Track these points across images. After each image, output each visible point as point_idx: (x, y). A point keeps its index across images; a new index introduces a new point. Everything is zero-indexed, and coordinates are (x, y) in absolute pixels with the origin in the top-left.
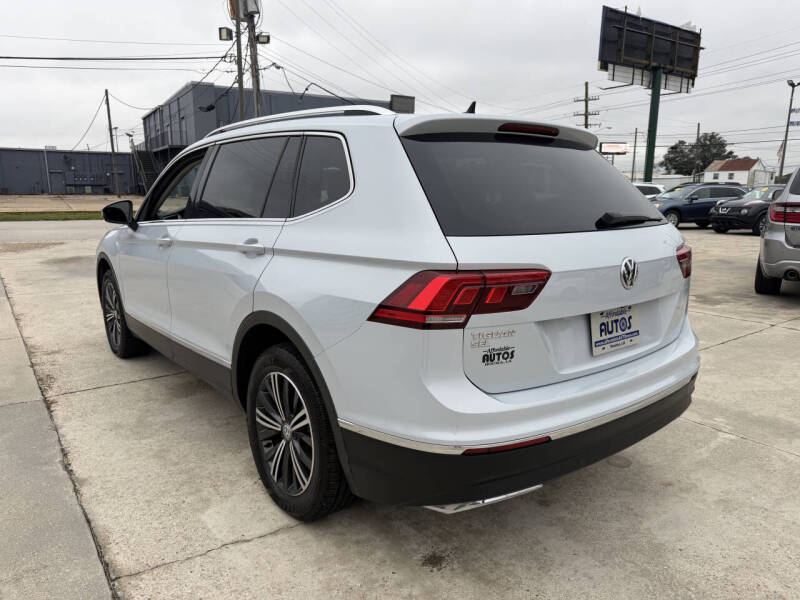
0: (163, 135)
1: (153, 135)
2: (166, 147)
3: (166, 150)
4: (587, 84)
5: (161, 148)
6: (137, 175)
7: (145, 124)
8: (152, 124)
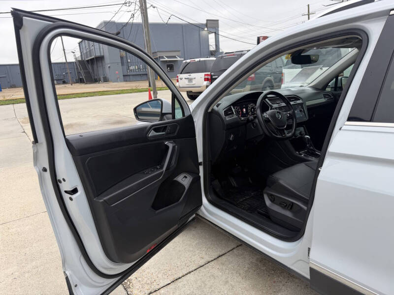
0: (90, 51)
1: (85, 52)
2: (93, 57)
3: (93, 59)
4: (308, 5)
5: (90, 58)
6: (79, 73)
7: (80, 46)
8: (84, 46)
